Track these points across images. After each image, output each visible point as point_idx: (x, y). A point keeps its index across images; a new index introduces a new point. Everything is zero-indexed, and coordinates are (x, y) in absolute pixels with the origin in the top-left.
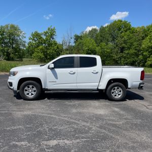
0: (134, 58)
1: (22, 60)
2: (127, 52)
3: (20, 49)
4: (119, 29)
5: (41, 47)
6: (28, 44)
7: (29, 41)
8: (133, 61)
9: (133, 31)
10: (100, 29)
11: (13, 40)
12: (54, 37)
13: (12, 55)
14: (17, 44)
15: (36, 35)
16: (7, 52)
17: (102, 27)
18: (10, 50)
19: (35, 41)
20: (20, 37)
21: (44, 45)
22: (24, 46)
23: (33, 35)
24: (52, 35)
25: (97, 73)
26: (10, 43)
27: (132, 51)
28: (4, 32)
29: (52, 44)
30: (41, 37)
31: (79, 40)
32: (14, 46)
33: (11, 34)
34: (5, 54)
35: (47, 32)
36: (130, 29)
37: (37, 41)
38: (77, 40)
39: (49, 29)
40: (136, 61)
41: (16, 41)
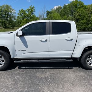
0: (85, 25)
1: (14, 28)
2: (81, 22)
3: (12, 21)
4: (76, 7)
5: (25, 19)
6: (17, 18)
7: (18, 16)
8: (85, 28)
9: (85, 8)
10: (64, 7)
11: (7, 15)
12: (34, 12)
13: (7, 25)
14: (11, 18)
15: (22, 12)
16: (4, 23)
17: (65, 5)
18: (6, 21)
19: (22, 15)
20: (12, 13)
21: (27, 18)
22: (15, 19)
23: (20, 12)
24: (32, 12)
25: (71, 40)
26: (6, 17)
27: (84, 21)
28: (1, 10)
29: (32, 17)
30: (25, 13)
31: (50, 15)
32: (8, 19)
33: (6, 11)
34: (3, 24)
35: (29, 9)
36: (83, 6)
37: (23, 16)
38: (48, 15)
39: (30, 7)
40: (87, 28)
41: (10, 16)
